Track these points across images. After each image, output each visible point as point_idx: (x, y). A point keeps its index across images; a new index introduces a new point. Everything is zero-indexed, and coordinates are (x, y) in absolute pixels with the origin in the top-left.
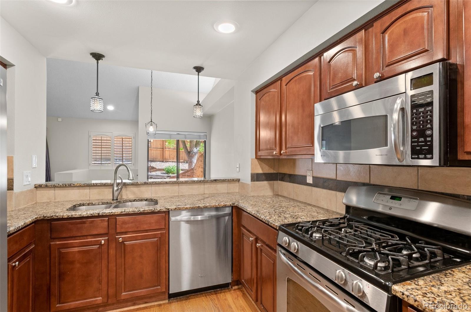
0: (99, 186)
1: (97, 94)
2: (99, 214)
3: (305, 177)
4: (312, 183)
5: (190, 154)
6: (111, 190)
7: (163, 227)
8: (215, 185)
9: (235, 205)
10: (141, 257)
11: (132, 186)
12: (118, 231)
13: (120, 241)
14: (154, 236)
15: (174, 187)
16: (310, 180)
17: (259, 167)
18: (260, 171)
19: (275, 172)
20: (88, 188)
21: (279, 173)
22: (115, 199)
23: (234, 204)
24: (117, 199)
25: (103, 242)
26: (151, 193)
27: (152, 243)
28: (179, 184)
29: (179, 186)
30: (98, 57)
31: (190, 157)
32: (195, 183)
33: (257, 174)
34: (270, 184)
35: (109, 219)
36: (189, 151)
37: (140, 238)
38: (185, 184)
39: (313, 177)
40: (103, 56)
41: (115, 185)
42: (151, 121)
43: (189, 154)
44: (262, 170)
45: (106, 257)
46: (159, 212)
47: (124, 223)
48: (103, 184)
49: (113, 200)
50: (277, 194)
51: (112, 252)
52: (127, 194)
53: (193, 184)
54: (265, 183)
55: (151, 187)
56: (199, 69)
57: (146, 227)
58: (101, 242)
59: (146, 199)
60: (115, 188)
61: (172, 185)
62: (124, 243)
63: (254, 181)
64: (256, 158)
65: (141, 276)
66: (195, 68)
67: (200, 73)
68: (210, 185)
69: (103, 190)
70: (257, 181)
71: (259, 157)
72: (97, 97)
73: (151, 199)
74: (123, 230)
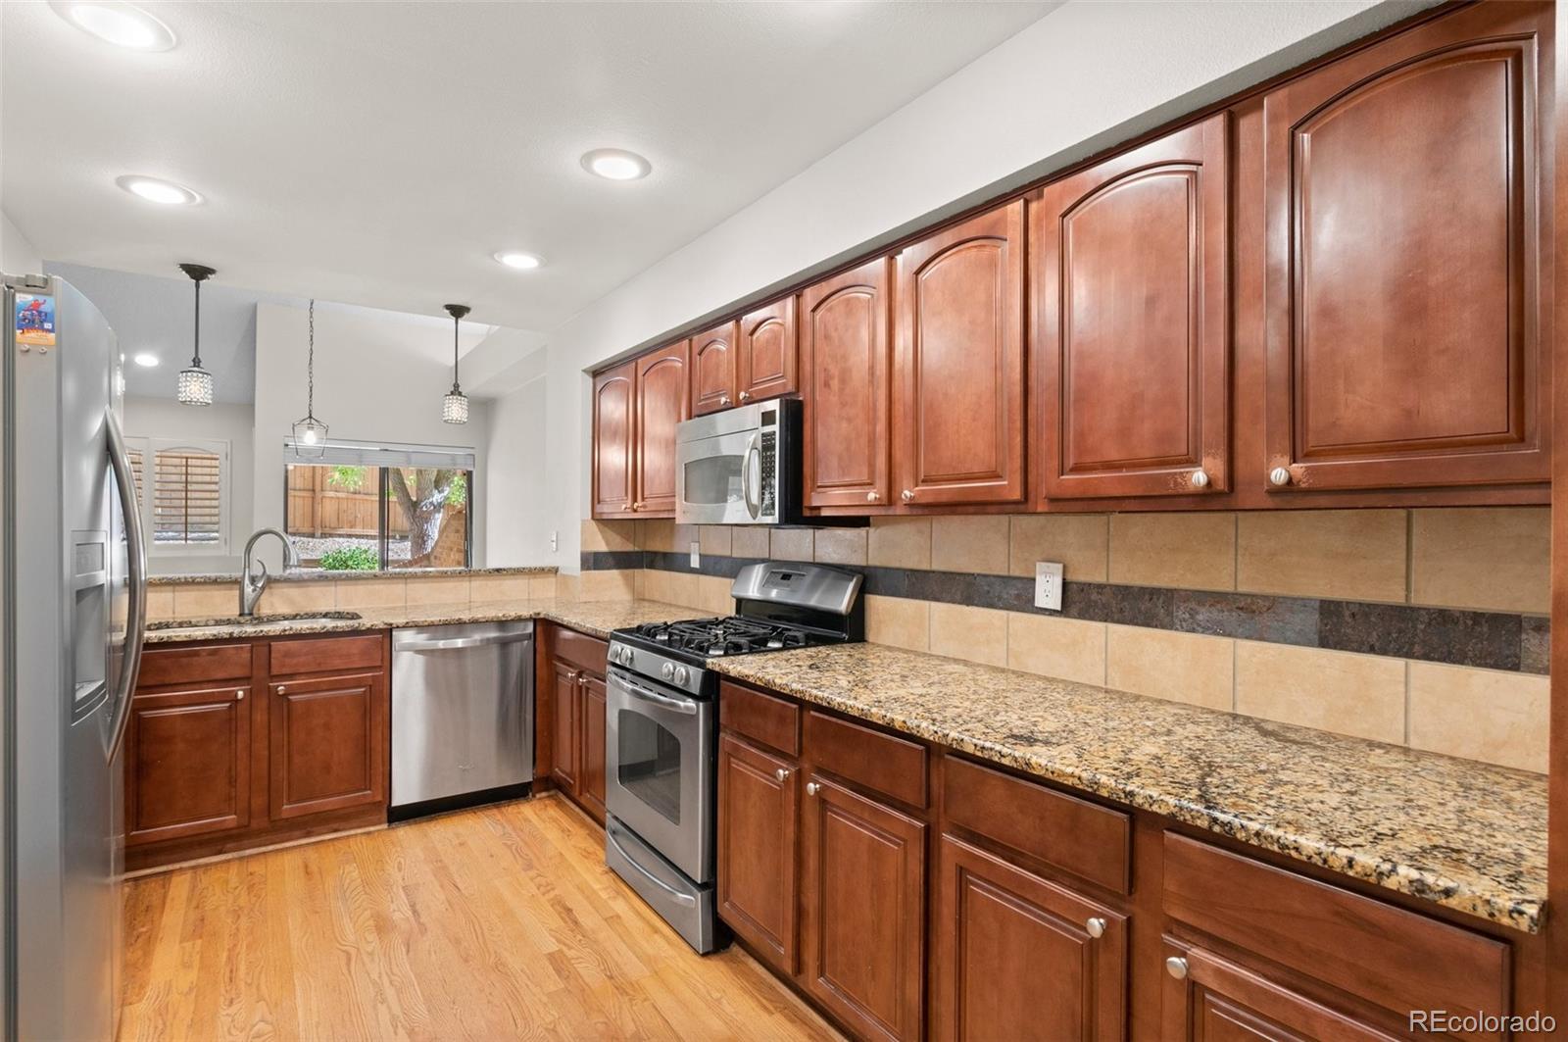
0: (199, 583)
1: (197, 362)
2: (231, 634)
3: (688, 555)
4: (698, 566)
5: (418, 510)
6: (237, 593)
7: (379, 664)
8: (498, 582)
9: (542, 616)
10: (327, 726)
11: (284, 585)
12: (274, 672)
13: (280, 693)
14: (358, 684)
15: (394, 586)
16: (695, 562)
17: (600, 537)
18: (603, 548)
19: (637, 549)
20: (171, 588)
21: (647, 552)
22: (246, 611)
23: (539, 614)
24: (251, 614)
25: (240, 694)
26: (336, 601)
27: (353, 697)
28: (406, 579)
29: (406, 584)
30: (198, 273)
31: (417, 520)
32: (448, 577)
33: (596, 554)
34: (626, 578)
35: (252, 647)
36: (414, 499)
37: (325, 688)
38: (423, 580)
39: (700, 555)
40: (212, 271)
41: (247, 581)
42: (310, 417)
43: (415, 511)
44: (607, 544)
45: (247, 727)
46: (370, 631)
47: (287, 654)
48: (209, 578)
49: (241, 615)
50: (641, 597)
51: (260, 717)
52: (273, 603)
53: (440, 579)
54: (615, 573)
55: (336, 586)
56: (457, 311)
57: (338, 664)
58: (236, 695)
59: (324, 612)
60: (249, 589)
61: (389, 581)
62: (289, 700)
63: (588, 569)
64: (593, 518)
65: (327, 769)
66: (448, 307)
67: (460, 321)
68: (484, 582)
69: (209, 593)
70: (595, 569)
71: (598, 517)
72: (196, 369)
73: (339, 613)
74: (285, 671)
